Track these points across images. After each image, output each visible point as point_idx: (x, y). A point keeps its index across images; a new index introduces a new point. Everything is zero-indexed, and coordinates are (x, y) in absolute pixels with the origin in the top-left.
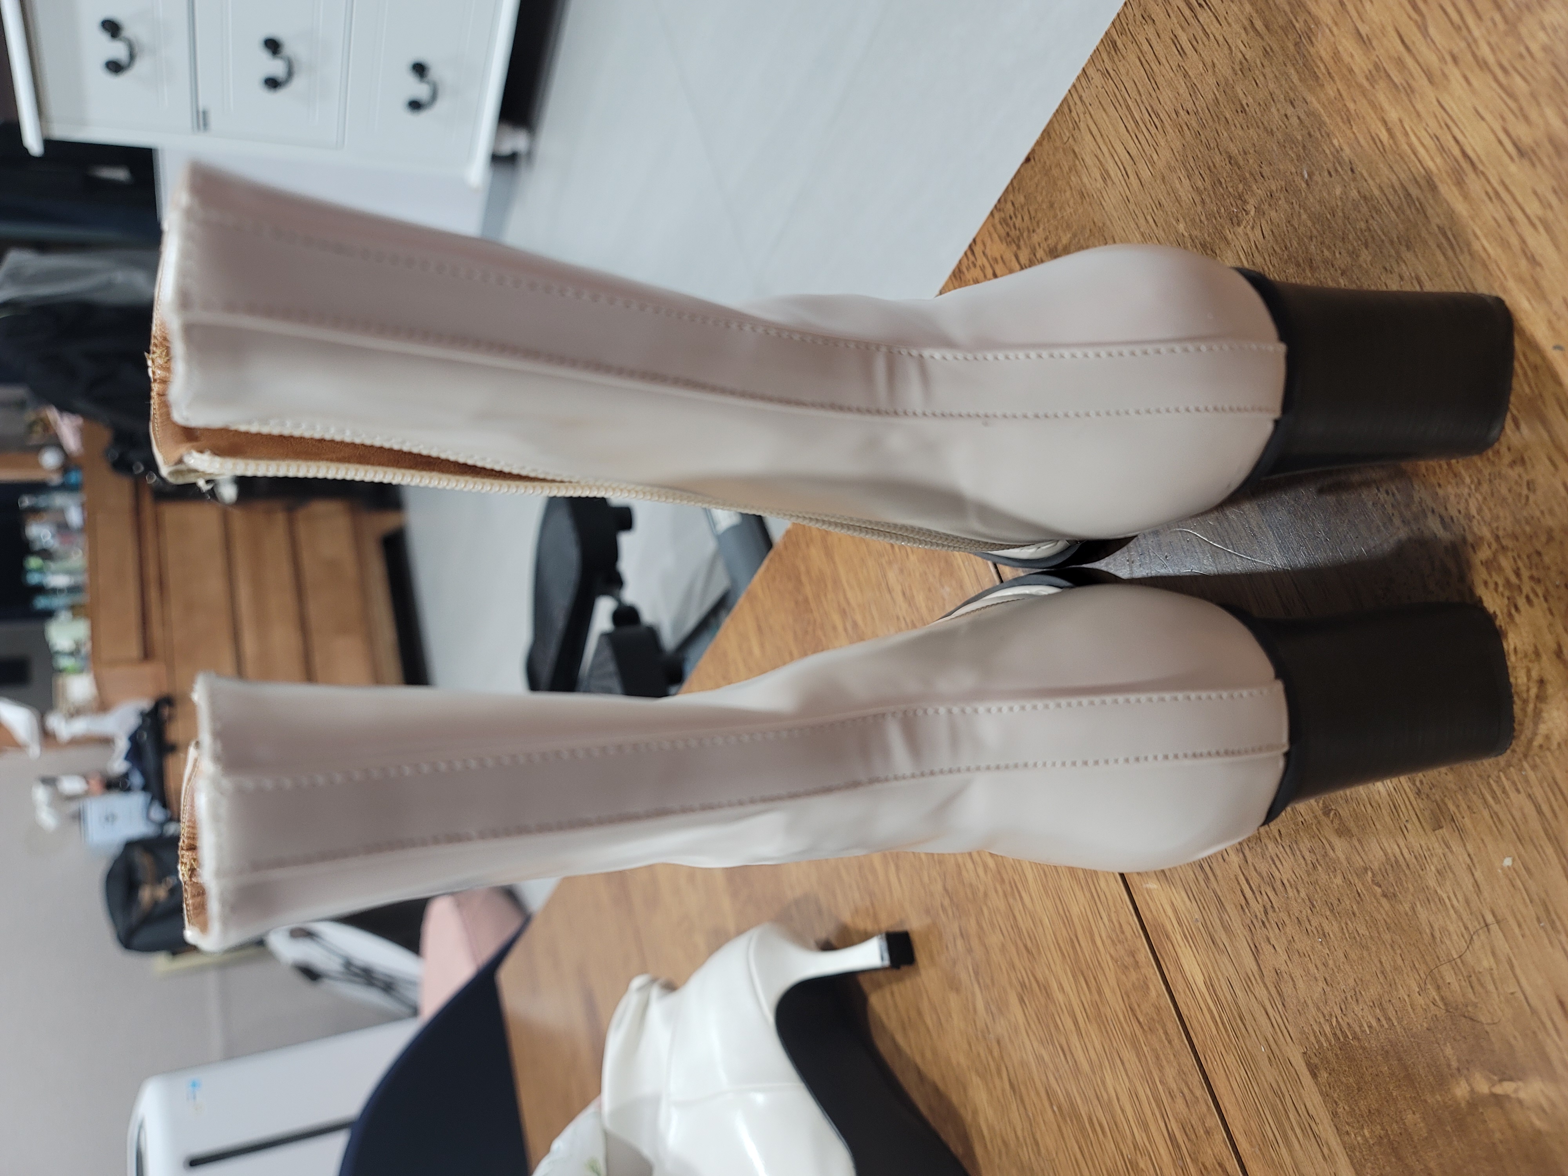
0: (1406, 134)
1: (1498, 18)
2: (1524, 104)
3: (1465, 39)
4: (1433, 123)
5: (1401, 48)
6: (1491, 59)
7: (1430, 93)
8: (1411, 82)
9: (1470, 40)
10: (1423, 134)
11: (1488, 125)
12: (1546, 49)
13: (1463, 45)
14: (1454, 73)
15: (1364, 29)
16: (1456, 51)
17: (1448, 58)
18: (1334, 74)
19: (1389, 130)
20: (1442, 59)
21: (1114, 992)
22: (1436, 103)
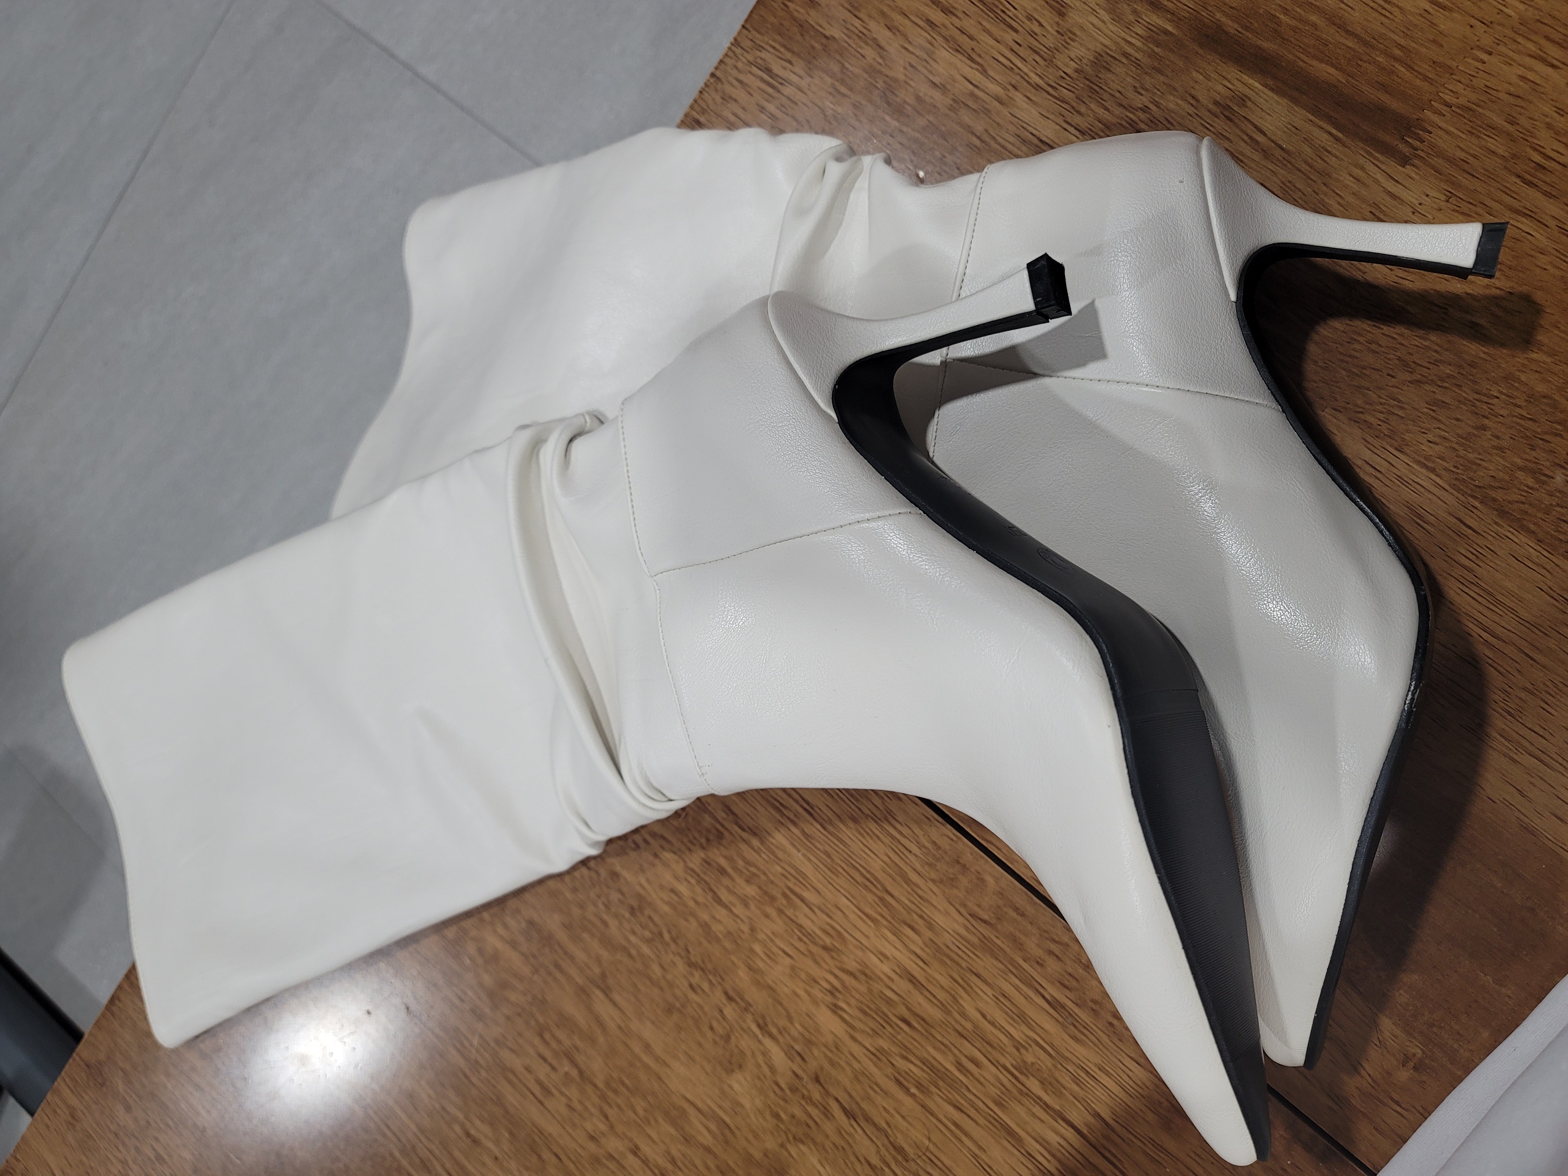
0: (994, 138)
1: (1038, 59)
2: (1075, 105)
3: (1018, 74)
4: (1012, 128)
5: (971, 87)
6: (1041, 83)
7: (1005, 111)
8: (986, 106)
9: (1023, 74)
10: (1007, 136)
11: (1053, 121)
12: (1077, 71)
13: (1018, 78)
14: (1018, 97)
15: (936, 80)
16: (1013, 82)
17: (1010, 87)
18: (921, 112)
19: (978, 138)
20: (1005, 88)
21: (947, 913)
22: (1009, 115)
